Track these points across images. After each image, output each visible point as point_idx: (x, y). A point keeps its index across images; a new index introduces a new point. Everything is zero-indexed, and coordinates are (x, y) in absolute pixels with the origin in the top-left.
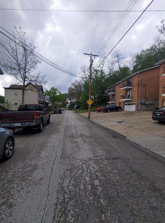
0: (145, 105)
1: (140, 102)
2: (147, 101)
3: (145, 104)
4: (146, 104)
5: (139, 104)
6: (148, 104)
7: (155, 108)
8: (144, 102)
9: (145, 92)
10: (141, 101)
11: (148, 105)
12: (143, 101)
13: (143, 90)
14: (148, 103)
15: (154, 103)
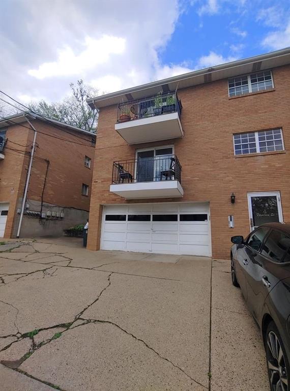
0: (41, 218)
1: (26, 209)
2: (47, 207)
3: (38, 216)
4: (43, 215)
5: (19, 214)
6: (48, 218)
7: (64, 230)
8: (39, 209)
9: (43, 179)
10: (28, 206)
11: (47, 220)
12: (35, 206)
13: (38, 172)
14: (48, 213)
15: (62, 215)
